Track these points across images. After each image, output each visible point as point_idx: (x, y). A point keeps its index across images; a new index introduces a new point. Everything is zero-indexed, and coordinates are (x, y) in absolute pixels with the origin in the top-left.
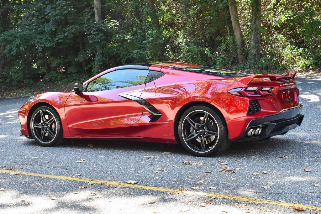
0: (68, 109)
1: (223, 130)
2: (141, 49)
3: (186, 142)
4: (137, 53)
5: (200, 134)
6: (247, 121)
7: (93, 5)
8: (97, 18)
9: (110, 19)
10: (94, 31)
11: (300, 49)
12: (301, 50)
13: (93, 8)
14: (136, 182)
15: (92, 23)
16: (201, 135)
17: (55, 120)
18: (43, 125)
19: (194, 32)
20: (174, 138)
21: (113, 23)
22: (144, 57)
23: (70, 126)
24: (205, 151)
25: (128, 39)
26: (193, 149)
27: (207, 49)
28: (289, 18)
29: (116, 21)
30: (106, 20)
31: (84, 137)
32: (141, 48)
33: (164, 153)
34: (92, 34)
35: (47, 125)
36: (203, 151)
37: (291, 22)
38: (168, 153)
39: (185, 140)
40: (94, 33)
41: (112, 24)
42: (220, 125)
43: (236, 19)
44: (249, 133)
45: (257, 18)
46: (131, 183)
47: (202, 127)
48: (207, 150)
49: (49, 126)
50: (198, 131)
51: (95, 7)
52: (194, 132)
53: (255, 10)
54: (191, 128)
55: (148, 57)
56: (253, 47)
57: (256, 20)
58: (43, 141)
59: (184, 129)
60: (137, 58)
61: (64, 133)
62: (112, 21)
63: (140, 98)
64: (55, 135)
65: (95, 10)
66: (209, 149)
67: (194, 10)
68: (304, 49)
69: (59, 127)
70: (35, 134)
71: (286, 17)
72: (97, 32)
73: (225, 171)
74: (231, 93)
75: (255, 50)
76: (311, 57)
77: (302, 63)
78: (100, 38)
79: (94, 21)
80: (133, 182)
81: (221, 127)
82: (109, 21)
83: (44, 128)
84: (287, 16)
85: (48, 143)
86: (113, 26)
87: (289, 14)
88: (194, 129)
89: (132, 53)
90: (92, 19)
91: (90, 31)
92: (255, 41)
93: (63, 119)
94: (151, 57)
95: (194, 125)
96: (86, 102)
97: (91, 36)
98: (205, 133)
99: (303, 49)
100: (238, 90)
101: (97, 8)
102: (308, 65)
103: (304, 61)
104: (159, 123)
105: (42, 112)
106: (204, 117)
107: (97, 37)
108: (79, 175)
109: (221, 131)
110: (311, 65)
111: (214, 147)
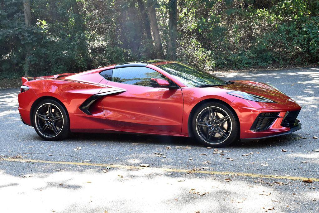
4: (67, 53)
7: (23, 10)
8: (27, 22)
11: (209, 51)
13: (23, 12)
14: (148, 165)
15: (22, 26)
22: (73, 57)
28: (198, 25)
29: (47, 24)
34: (24, 36)
51: (25, 11)
56: (171, 49)
57: (173, 26)
60: (67, 58)
65: (25, 15)
72: (29, 34)
75: (172, 52)
79: (24, 24)
80: (146, 165)
89: (62, 53)
101: (27, 13)
103: (214, 61)
107: (29, 38)
108: (89, 160)
110: (220, 65)
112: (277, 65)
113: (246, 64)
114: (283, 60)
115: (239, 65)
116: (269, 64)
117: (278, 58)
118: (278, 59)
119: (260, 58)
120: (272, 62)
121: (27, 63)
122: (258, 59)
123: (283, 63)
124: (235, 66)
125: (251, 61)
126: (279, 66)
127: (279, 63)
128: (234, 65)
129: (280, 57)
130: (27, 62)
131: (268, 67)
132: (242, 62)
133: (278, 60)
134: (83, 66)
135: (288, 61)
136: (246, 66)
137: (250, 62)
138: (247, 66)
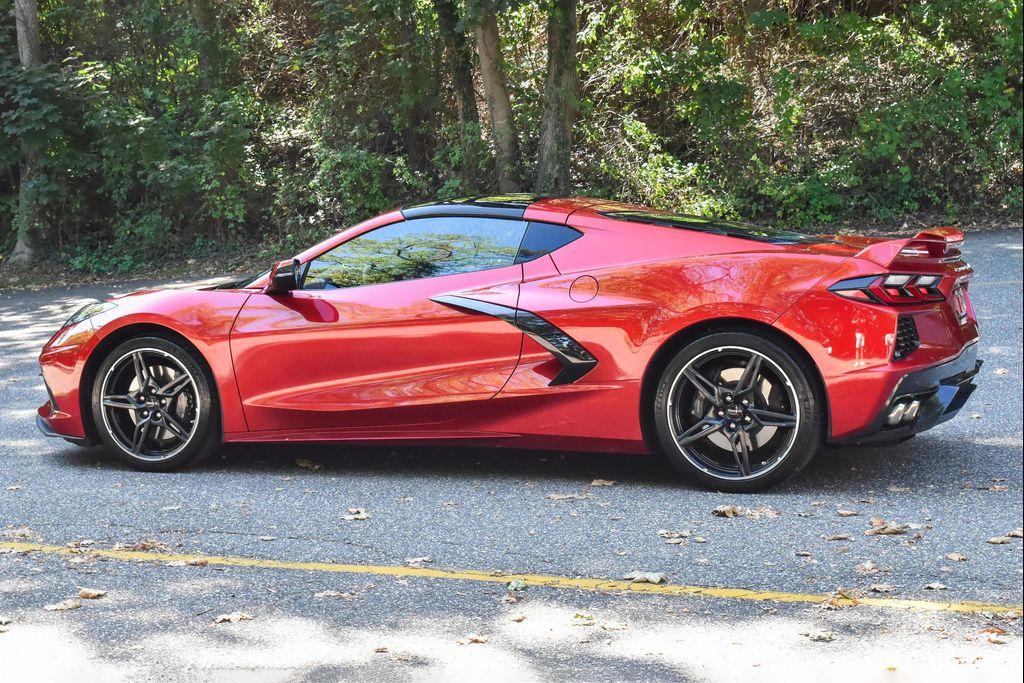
0: (240, 346)
1: (812, 409)
2: (180, 159)
3: (681, 446)
4: (173, 169)
5: (729, 422)
6: (891, 379)
7: (10, 13)
8: (25, 54)
9: (80, 59)
10: (24, 96)
11: (689, 164)
12: (691, 169)
13: (13, 21)
14: (661, 575)
15: (9, 68)
16: (733, 426)
17: (190, 382)
18: (142, 398)
19: (351, 105)
20: (638, 435)
21: (90, 72)
22: (195, 183)
23: (248, 402)
24: (748, 474)
25: (138, 125)
26: (705, 470)
27: (400, 161)
28: (651, 72)
29: (101, 65)
30: (69, 62)
31: (299, 437)
32: (179, 154)
33: (595, 483)
34: (16, 106)
35: (159, 398)
36: (742, 475)
37: (657, 82)
38: (611, 483)
39: (679, 441)
40: (26, 102)
41: (85, 75)
42: (804, 392)
43: (499, 69)
44: (892, 415)
45: (565, 70)
46: (647, 581)
47: (737, 400)
48: (753, 471)
49: (167, 401)
50: (721, 413)
51: (18, 17)
52: (711, 414)
53: (558, 43)
54: (698, 404)
55: (208, 182)
56: (552, 156)
57: (560, 73)
58: (142, 452)
59: (673, 407)
60: (174, 186)
61: (226, 425)
62: (87, 66)
63: (517, 309)
64: (189, 431)
65: (20, 29)
66: (762, 468)
67: (351, 36)
68: (699, 168)
69: (208, 406)
70: (110, 432)
71: (641, 67)
72: (35, 100)
73: (887, 534)
74: (839, 292)
75: (557, 167)
76: (726, 190)
77: (701, 207)
78: (44, 120)
79: (17, 62)
80: (655, 577)
81: (807, 400)
82: (77, 65)
83: (145, 409)
84: (645, 64)
85: (162, 458)
86: (90, 80)
87: (652, 61)
88: (708, 404)
89: (156, 168)
90: (11, 57)
91: (9, 96)
92: (557, 138)
93: (222, 378)
94: (216, 183)
95: (712, 392)
96: (303, 322)
97: (11, 112)
98: (748, 419)
99: (696, 164)
100: (864, 283)
101: (25, 23)
102: (720, 215)
103: (707, 202)
104: (583, 388)
105: (141, 358)
106: (748, 368)
107: (36, 116)
108: (426, 559)
109: (805, 411)
110: (729, 213)
111: (780, 459)
112: (936, 218)
113: (822, 211)
114: (957, 200)
115: (798, 215)
116: (908, 211)
117: (940, 193)
118: (940, 196)
119: (873, 190)
120: (916, 205)
121: (24, 202)
122: (867, 196)
123: (957, 207)
124: (784, 217)
125: (841, 202)
126: (943, 219)
127: (940, 208)
128: (779, 214)
129: (947, 189)
130: (24, 198)
131: (903, 222)
132: (808, 204)
133: (937, 198)
134: (230, 216)
135: (977, 203)
136: (823, 218)
137: (839, 205)
138: (829, 218)
